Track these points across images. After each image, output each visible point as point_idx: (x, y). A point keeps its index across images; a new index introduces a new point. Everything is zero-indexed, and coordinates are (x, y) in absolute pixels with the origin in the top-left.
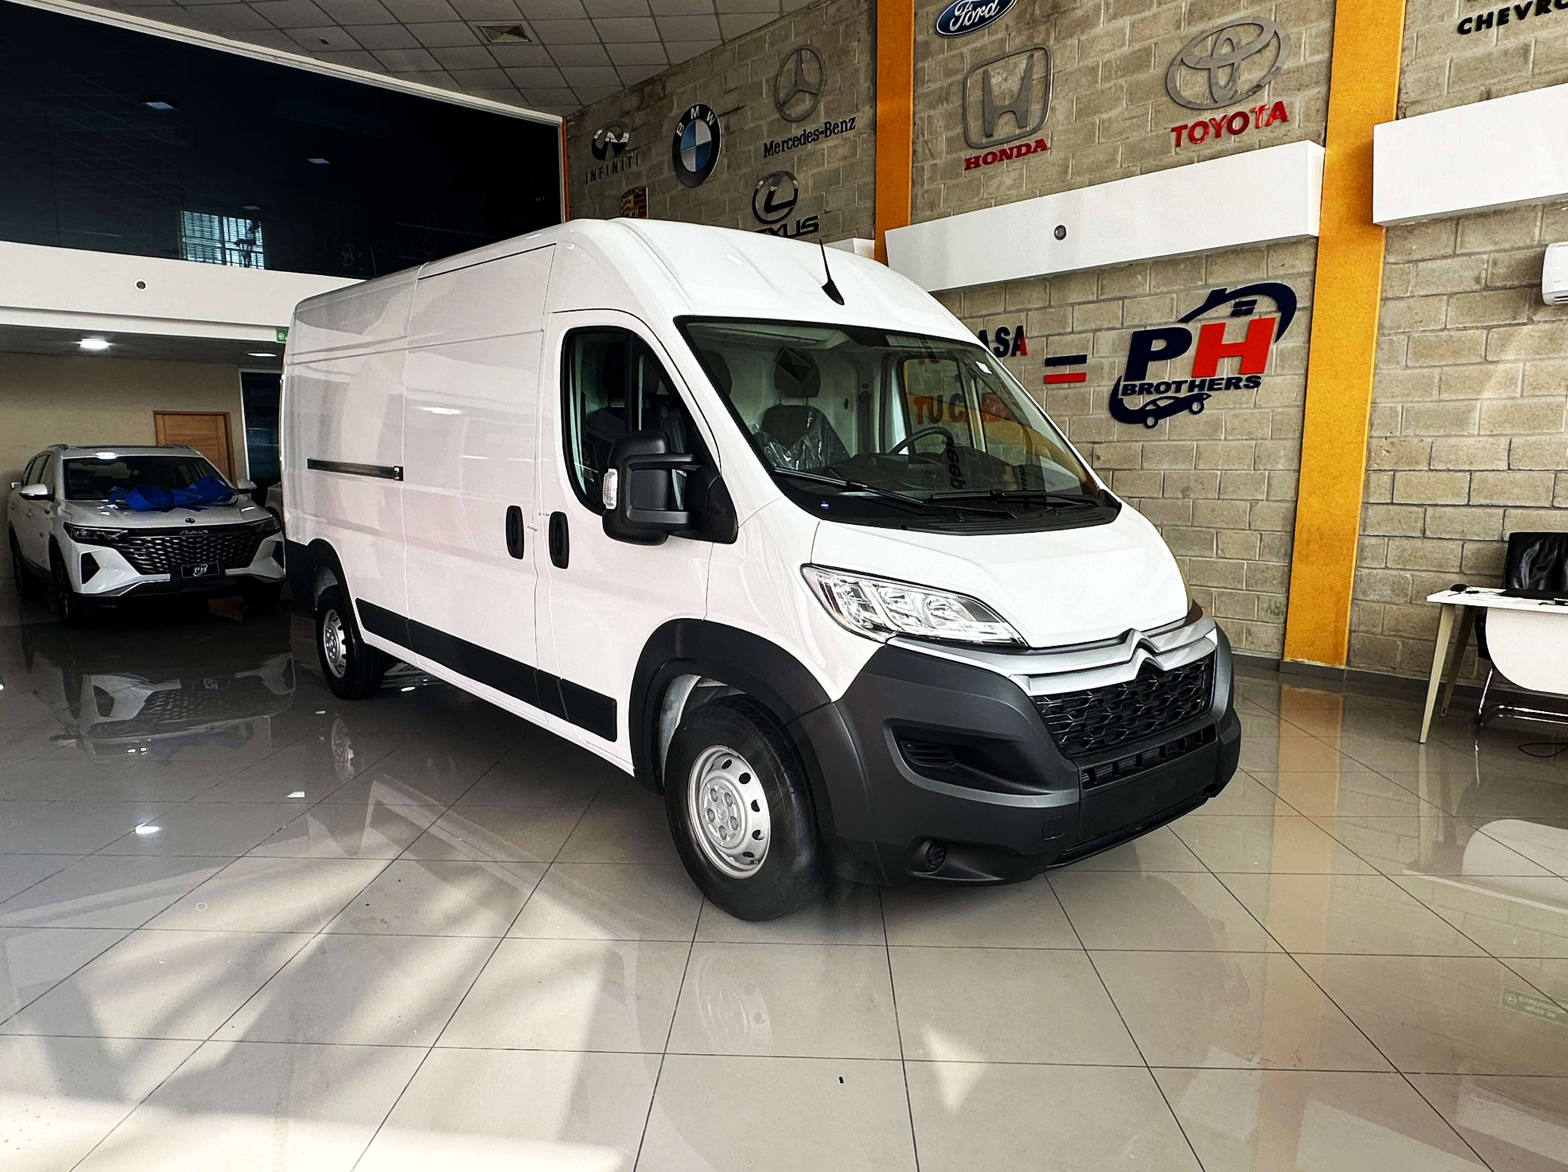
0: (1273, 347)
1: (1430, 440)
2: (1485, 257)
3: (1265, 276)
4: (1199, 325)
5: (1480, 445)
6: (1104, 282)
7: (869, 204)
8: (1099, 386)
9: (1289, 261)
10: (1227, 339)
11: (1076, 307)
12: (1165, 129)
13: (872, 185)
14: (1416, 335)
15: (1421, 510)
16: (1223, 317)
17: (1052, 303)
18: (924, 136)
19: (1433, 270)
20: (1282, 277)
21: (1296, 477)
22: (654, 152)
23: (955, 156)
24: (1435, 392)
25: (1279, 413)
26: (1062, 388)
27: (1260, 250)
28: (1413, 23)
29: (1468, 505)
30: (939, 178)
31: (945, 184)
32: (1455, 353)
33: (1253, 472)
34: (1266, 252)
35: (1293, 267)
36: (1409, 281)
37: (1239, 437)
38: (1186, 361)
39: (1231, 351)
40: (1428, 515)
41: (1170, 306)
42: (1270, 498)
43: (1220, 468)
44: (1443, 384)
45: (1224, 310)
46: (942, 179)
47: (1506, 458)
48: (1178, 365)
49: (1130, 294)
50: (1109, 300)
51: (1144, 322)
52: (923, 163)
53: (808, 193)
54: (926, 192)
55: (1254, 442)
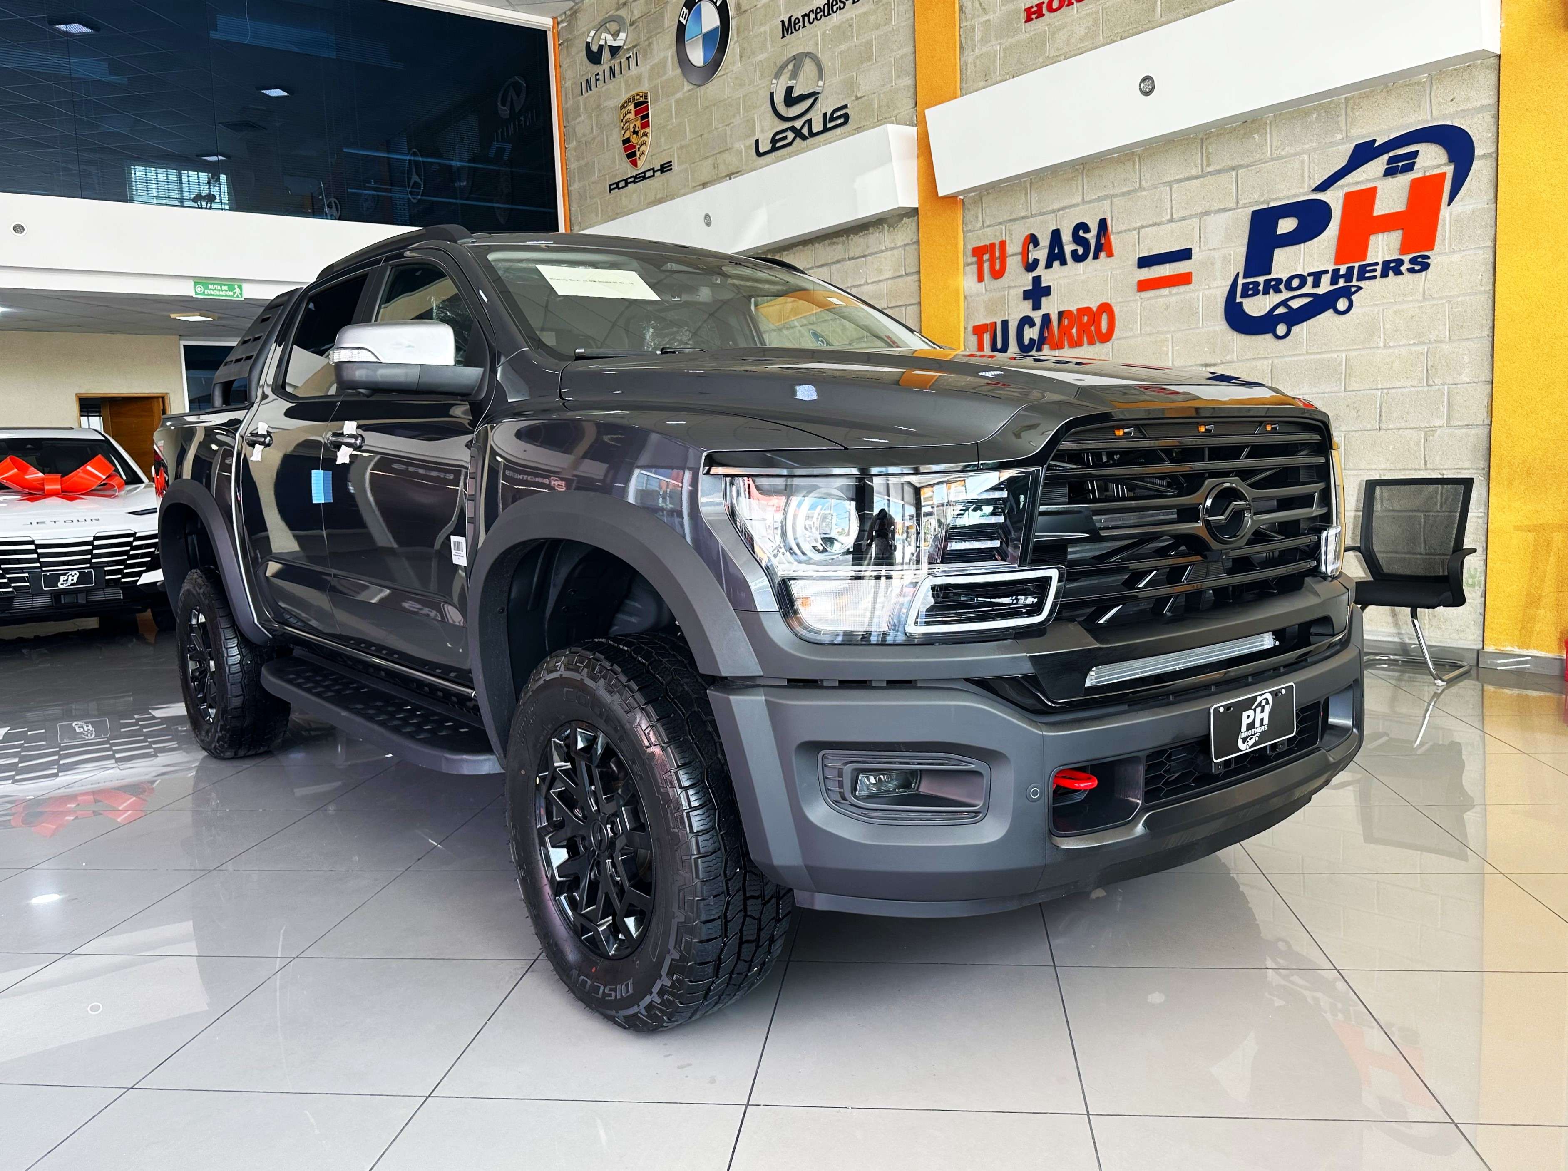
0: (1446, 213)
3: (1429, 118)
4: (1342, 194)
6: (1210, 151)
7: (908, 81)
8: (1210, 288)
9: (1461, 93)
10: (1381, 208)
11: (1175, 187)
13: (912, 58)
16: (1373, 180)
17: (1143, 183)
20: (1453, 116)
21: (1489, 390)
22: (655, 47)
23: (1011, 6)
25: (1458, 304)
26: (1161, 296)
27: (1419, 83)
30: (993, 37)
31: (1000, 44)
33: (1426, 389)
34: (1428, 84)
35: (1467, 99)
37: (1404, 341)
38: (1326, 243)
39: (1388, 223)
41: (1300, 172)
42: (1452, 423)
43: (1380, 386)
45: (1373, 171)
46: (997, 38)
48: (1316, 250)
49: (1246, 161)
50: (1219, 172)
51: (1266, 197)
52: (973, 21)
53: (836, 76)
54: (977, 57)
55: (1426, 348)
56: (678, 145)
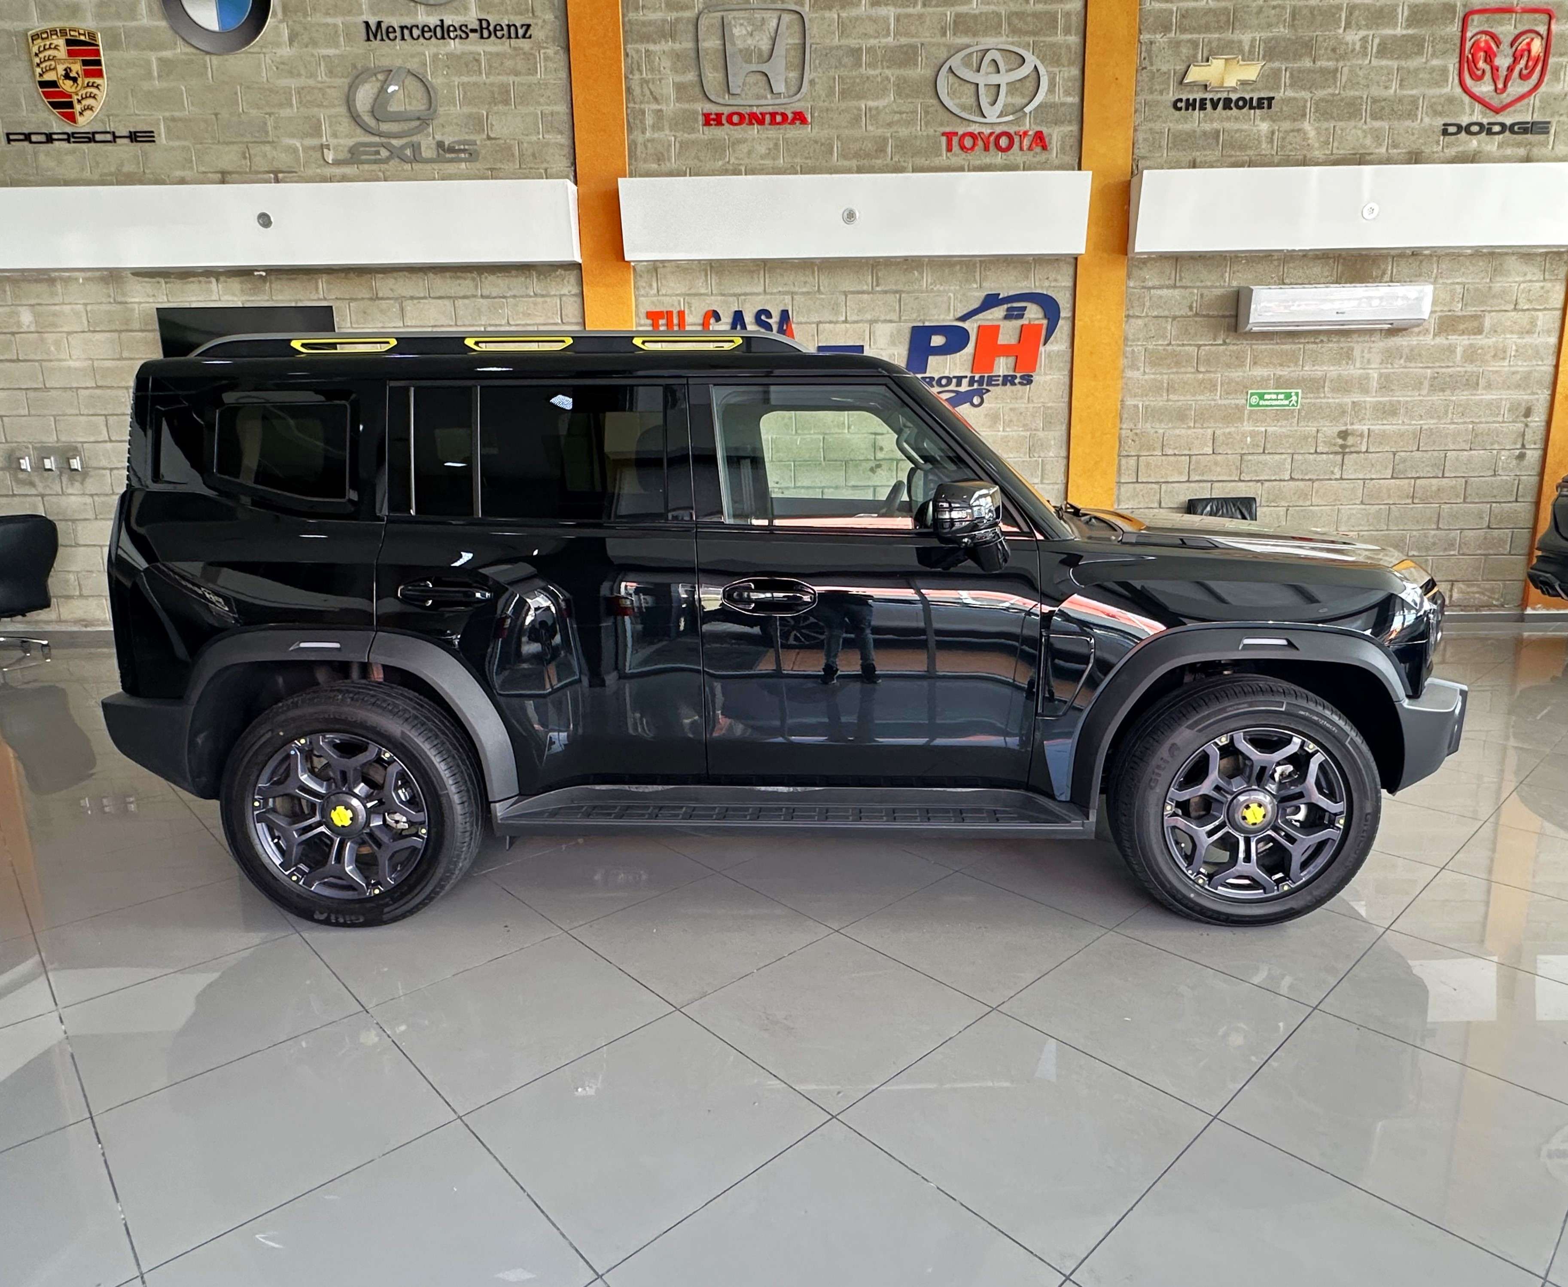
0: (1042, 349)
1: (1161, 431)
2: (1196, 291)
3: (1035, 287)
4: (976, 326)
5: (1194, 435)
6: (879, 275)
7: (561, 140)
9: (1052, 276)
10: (1002, 340)
11: (849, 296)
12: (935, 131)
14: (1150, 347)
15: (1156, 486)
16: (998, 320)
17: (822, 288)
18: (641, 74)
19: (1161, 297)
20: (1049, 289)
21: (1067, 462)
23: (686, 106)
24: (1165, 394)
25: (1048, 407)
27: (1027, 262)
28: (1141, 90)
29: (1188, 481)
30: (667, 127)
31: (675, 136)
32: (1178, 364)
33: (1028, 459)
34: (1032, 265)
35: (1056, 280)
36: (1144, 304)
37: (1014, 428)
38: (965, 357)
39: (1006, 350)
40: (1163, 491)
41: (947, 304)
42: (1042, 482)
44: (1170, 388)
45: (996, 314)
46: (671, 131)
47: (1210, 444)
48: (958, 361)
49: (907, 288)
50: (886, 292)
51: (922, 317)
52: (643, 106)
53: (455, 106)
54: (648, 141)
55: (1028, 433)
56: (167, 114)
